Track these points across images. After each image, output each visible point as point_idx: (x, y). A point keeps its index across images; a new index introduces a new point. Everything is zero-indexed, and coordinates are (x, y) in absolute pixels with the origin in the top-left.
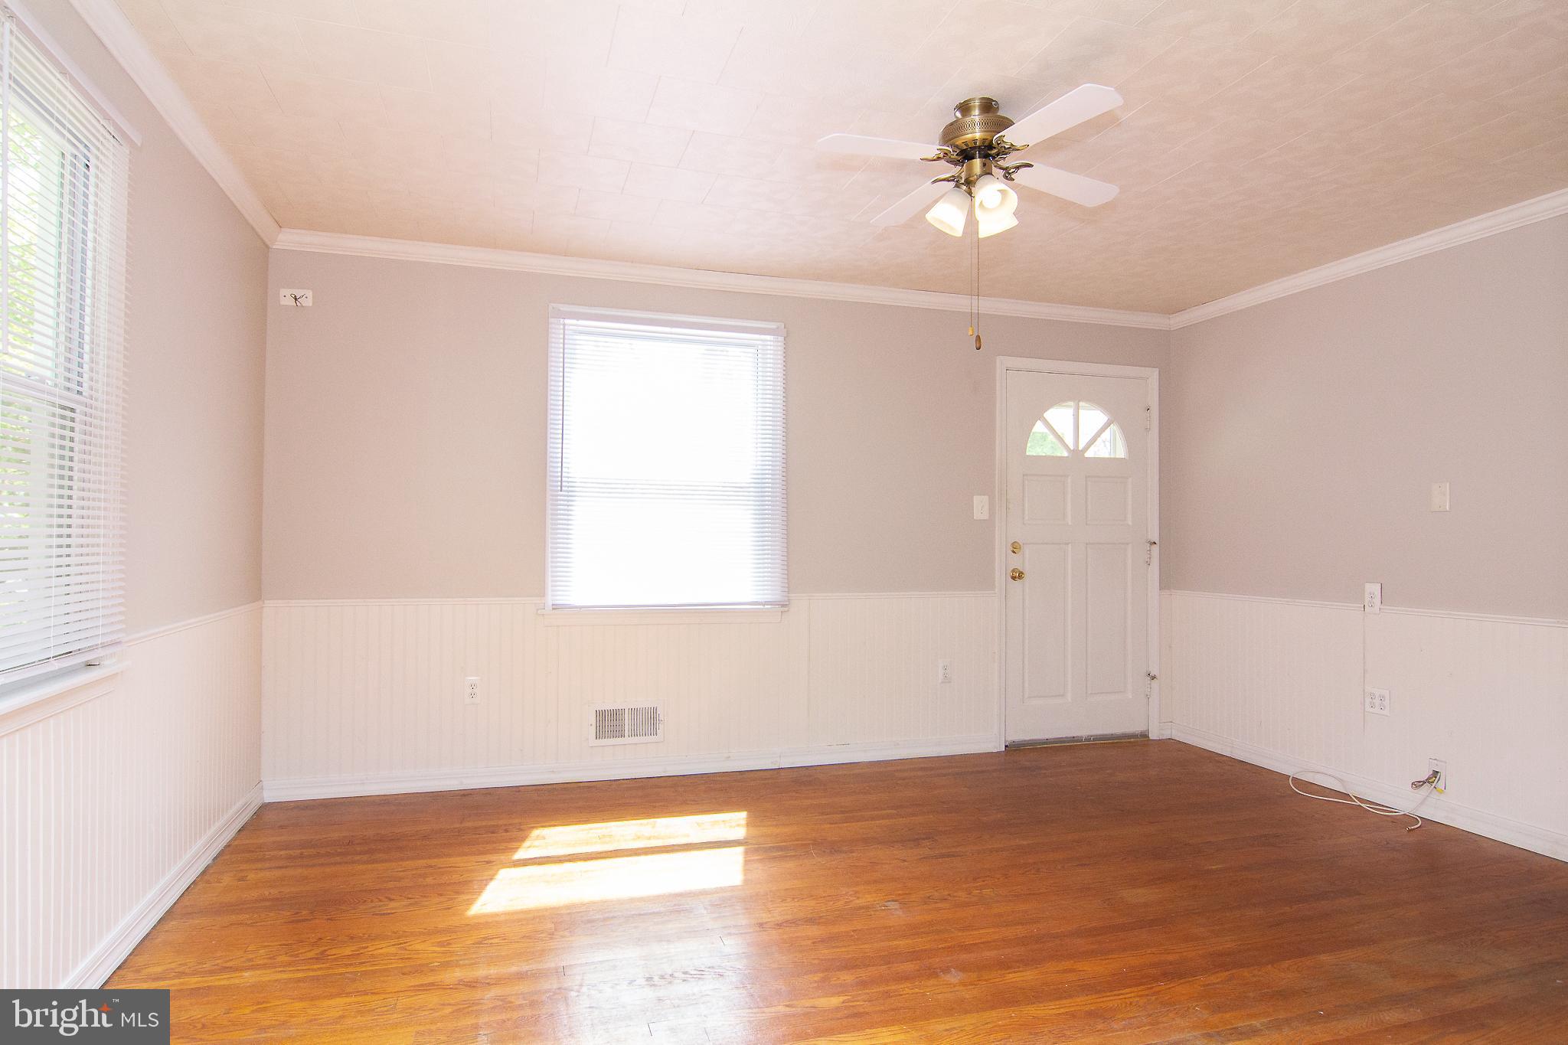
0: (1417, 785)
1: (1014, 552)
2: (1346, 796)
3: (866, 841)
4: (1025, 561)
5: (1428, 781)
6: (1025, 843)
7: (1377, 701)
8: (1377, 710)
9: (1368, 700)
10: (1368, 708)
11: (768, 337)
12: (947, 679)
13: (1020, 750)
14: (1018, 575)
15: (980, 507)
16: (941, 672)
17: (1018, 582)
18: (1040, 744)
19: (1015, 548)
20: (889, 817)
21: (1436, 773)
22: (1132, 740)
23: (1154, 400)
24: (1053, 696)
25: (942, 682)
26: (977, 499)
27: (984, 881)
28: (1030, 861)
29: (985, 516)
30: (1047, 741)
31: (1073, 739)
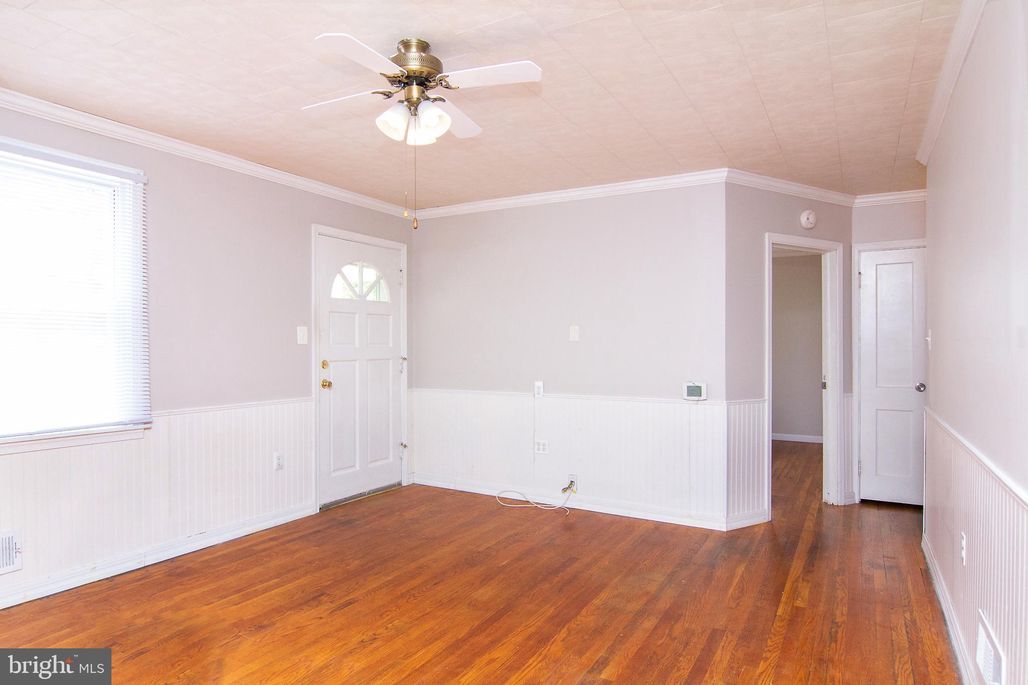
0: (565, 490)
1: (323, 367)
2: (528, 502)
3: (279, 610)
4: (329, 375)
5: (569, 487)
6: (390, 578)
7: (541, 447)
8: (541, 451)
9: (536, 447)
10: (536, 451)
11: (127, 181)
12: (280, 467)
13: (329, 509)
14: (327, 385)
15: (302, 334)
16: (275, 461)
17: (326, 390)
18: (340, 502)
19: (324, 365)
20: (278, 585)
21: (572, 482)
22: (393, 489)
23: (404, 265)
24: (349, 467)
25: (277, 470)
26: (299, 329)
27: (387, 616)
28: (404, 591)
29: (305, 342)
30: (346, 499)
31: (360, 495)
